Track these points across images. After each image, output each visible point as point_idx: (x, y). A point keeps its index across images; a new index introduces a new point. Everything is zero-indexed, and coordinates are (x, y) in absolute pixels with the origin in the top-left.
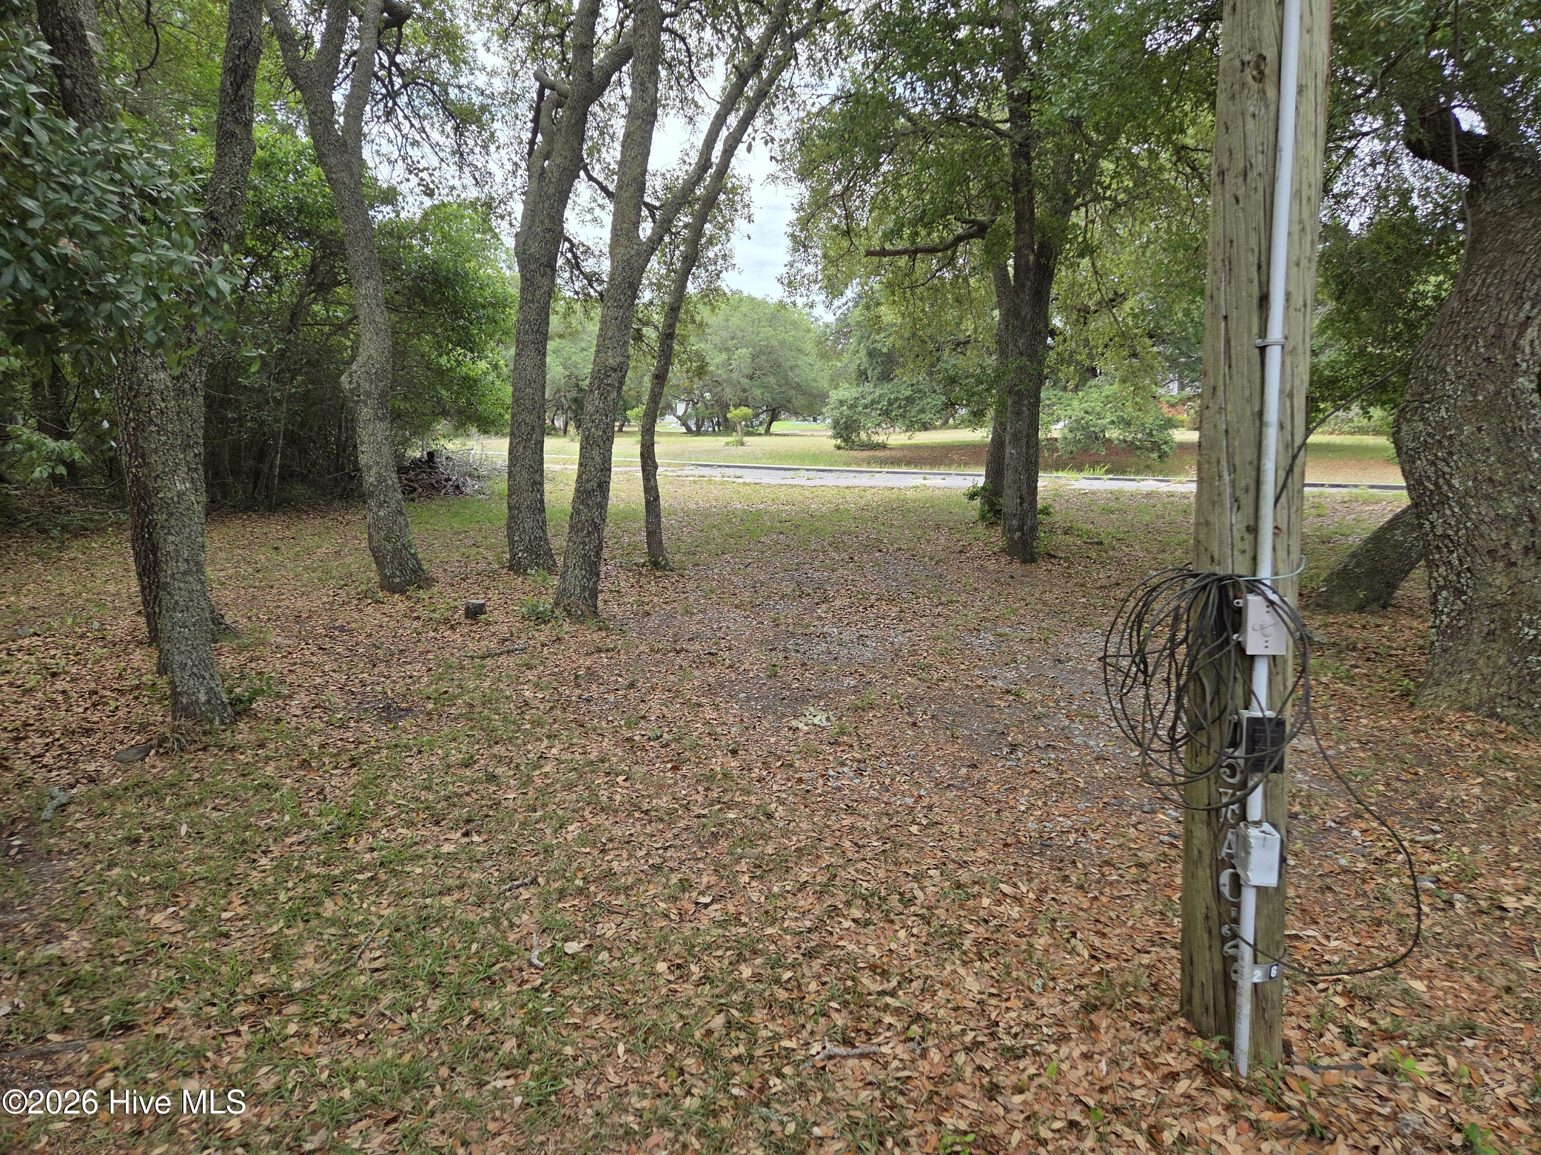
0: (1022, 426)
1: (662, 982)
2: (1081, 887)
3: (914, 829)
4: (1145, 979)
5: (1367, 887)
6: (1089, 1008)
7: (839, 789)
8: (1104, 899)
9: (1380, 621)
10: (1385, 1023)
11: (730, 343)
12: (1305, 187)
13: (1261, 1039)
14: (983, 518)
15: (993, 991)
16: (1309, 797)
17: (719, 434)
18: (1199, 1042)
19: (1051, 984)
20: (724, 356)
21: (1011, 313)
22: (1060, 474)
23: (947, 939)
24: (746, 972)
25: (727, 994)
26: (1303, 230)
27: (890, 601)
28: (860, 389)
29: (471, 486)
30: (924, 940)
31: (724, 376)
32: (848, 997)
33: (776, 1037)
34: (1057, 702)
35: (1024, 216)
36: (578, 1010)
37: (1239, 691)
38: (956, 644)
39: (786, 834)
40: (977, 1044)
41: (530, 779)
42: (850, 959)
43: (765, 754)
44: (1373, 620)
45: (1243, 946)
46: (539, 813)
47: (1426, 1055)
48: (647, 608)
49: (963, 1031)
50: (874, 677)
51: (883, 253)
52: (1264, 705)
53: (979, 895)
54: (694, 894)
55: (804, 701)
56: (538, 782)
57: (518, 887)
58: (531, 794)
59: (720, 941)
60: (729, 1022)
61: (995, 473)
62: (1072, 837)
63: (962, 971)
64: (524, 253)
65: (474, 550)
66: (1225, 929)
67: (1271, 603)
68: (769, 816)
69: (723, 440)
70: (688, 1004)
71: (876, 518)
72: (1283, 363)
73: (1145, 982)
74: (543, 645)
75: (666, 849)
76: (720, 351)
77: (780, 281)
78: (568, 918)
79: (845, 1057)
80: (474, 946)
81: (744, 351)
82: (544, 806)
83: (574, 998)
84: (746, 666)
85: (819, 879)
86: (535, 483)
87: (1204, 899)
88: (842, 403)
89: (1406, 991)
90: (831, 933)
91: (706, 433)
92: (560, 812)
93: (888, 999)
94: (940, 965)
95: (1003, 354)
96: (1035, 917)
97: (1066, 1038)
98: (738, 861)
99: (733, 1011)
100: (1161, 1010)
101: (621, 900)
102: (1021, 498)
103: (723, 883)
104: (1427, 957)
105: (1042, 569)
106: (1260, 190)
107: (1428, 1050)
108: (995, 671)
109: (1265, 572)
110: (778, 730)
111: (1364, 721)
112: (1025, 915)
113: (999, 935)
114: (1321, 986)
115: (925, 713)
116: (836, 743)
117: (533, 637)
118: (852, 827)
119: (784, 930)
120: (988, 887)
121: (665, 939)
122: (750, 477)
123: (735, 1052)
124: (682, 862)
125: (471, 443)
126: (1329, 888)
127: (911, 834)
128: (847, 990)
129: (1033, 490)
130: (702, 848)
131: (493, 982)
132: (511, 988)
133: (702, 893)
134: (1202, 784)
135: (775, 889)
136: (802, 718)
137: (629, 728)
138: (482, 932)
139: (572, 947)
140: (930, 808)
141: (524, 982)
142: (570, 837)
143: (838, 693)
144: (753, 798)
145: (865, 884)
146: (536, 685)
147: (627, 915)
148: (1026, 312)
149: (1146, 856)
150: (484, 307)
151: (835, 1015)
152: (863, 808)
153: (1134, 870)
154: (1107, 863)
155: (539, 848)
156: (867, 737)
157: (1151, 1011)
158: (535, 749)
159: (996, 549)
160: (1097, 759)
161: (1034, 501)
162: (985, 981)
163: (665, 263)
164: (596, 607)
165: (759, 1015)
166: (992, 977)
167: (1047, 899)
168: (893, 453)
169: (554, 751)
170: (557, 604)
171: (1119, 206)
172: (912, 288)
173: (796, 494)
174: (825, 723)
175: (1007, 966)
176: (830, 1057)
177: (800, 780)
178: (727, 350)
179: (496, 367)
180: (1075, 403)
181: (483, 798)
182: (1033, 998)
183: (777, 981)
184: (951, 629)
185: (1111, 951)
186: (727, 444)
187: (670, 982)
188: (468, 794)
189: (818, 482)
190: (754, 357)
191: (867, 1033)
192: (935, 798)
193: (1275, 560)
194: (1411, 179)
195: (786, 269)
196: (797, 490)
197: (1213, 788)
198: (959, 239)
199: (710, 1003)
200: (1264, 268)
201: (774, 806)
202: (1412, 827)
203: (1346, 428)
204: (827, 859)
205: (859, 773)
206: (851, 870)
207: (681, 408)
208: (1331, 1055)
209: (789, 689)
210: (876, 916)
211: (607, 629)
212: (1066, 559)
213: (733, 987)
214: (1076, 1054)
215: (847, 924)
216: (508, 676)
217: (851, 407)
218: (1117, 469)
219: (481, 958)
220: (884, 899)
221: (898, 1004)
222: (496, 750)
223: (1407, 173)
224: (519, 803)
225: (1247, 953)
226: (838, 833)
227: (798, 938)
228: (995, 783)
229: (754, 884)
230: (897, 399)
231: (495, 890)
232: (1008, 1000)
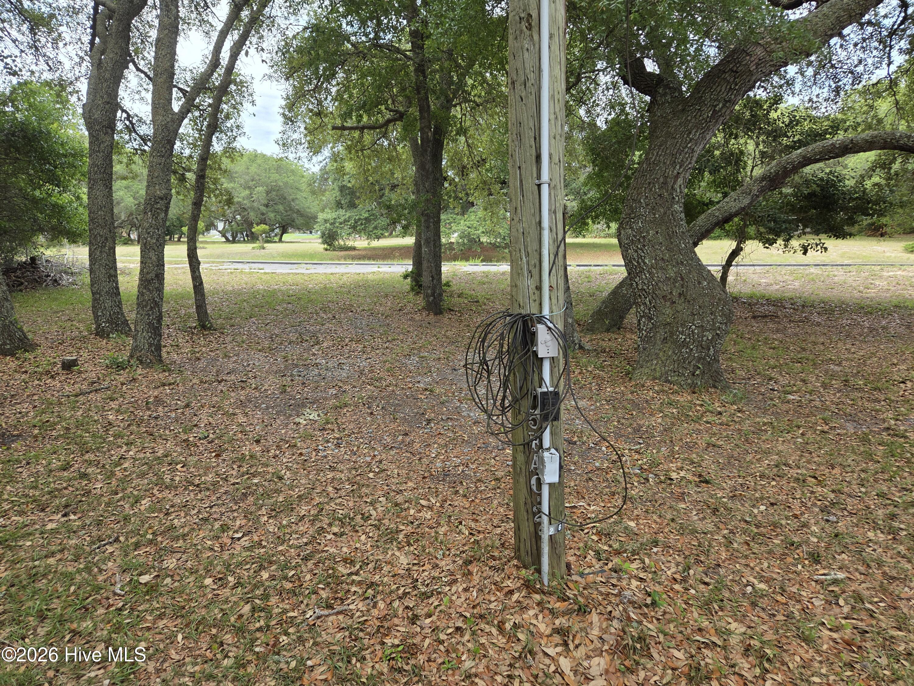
0: (430, 234)
1: (208, 590)
2: (465, 496)
3: (371, 475)
4: (497, 541)
5: (608, 476)
6: (467, 563)
7: (326, 457)
8: (477, 501)
9: (617, 336)
10: (616, 546)
11: (251, 184)
12: (556, 93)
13: (555, 565)
14: (412, 289)
15: (415, 562)
16: (581, 432)
17: (248, 242)
18: (524, 571)
19: (448, 553)
20: (247, 192)
21: (421, 167)
22: (456, 263)
23: (390, 536)
24: (265, 575)
25: (252, 591)
26: (556, 118)
27: (358, 342)
28: (337, 213)
29: (66, 279)
30: (376, 539)
31: (248, 205)
32: (329, 580)
33: (285, 611)
34: (453, 393)
35: (424, 108)
36: (149, 618)
37: (536, 378)
38: (397, 364)
39: (291, 488)
40: (405, 594)
41: (113, 474)
42: (332, 558)
43: (278, 440)
44: (614, 336)
45: (543, 516)
46: (120, 495)
47: (635, 559)
48: (197, 355)
49: (398, 588)
50: (348, 387)
51: (343, 128)
52: (548, 384)
53: (408, 508)
54: (231, 533)
55: (304, 406)
56: (119, 474)
57: (105, 545)
58: (114, 482)
59: (248, 560)
60: (254, 608)
61: (417, 263)
62: (461, 468)
63: (397, 553)
64: (90, 118)
65: (69, 324)
66: (535, 509)
67: (550, 328)
68: (281, 478)
69: (250, 246)
70: (227, 601)
71: (349, 292)
72: (550, 194)
73: (497, 543)
74: (123, 384)
75: (211, 507)
76: (245, 189)
77: (277, 142)
78: (142, 560)
79: (327, 616)
80: (72, 588)
81: (261, 188)
82: (123, 490)
83: (146, 611)
84: (266, 387)
85: (312, 512)
86: (110, 276)
87: (523, 494)
88: (326, 221)
89: (626, 528)
90: (320, 544)
91: (239, 242)
92: (136, 493)
93: (354, 577)
94: (385, 552)
95: (417, 192)
96: (439, 516)
97: (455, 581)
98: (260, 509)
99: (257, 601)
100: (505, 557)
101: (181, 543)
102: (432, 277)
103: (250, 523)
104: (636, 508)
105: (446, 318)
106: (533, 93)
107: (636, 557)
108: (419, 378)
109: (546, 312)
110: (287, 425)
111: (608, 389)
112: (434, 516)
113: (419, 530)
114: (586, 531)
115: (378, 406)
116: (324, 429)
117: (115, 379)
118: (333, 479)
119: (290, 547)
120: (413, 503)
121: (211, 563)
122: (268, 269)
123: (258, 625)
124: (222, 514)
125: (64, 251)
126: (590, 479)
127: (369, 478)
128: (329, 576)
129: (439, 272)
130: (236, 503)
131: (87, 610)
132: (101, 611)
133: (236, 532)
134: (520, 430)
135: (284, 522)
136: (303, 417)
137: (186, 433)
138: (78, 578)
139: (144, 579)
140: (380, 462)
141: (110, 606)
142: (142, 508)
143: (325, 399)
144: (270, 469)
145: (341, 512)
146: (118, 411)
147: (184, 552)
148: (429, 166)
149: (500, 474)
150: (65, 156)
151: (321, 592)
152: (340, 467)
153: (493, 483)
154: (479, 480)
155: (120, 518)
156: (343, 423)
157: (500, 559)
158: (116, 454)
159: (420, 308)
160: (474, 423)
161: (440, 278)
162: (411, 557)
163: (197, 129)
164: (160, 356)
165: (273, 600)
166: (415, 554)
167: (446, 505)
168: (360, 253)
169: (131, 453)
170: (131, 356)
171: (478, 105)
172: (362, 150)
173: (299, 279)
174: (317, 418)
175: (423, 547)
176: (318, 618)
177: (301, 454)
178: (249, 188)
179: (78, 198)
180: (462, 222)
181: (77, 490)
182: (438, 562)
183: (286, 578)
184: (394, 356)
185: (480, 529)
186: (253, 248)
187: (214, 590)
188: (66, 488)
189: (312, 271)
190: (268, 193)
191: (341, 599)
192: (384, 456)
193: (551, 305)
194: (626, 98)
195: (280, 136)
196: (300, 276)
197: (526, 432)
198: (389, 121)
199: (241, 598)
200: (537, 139)
201: (283, 471)
202: (630, 443)
203: (602, 235)
204: (317, 500)
205: (338, 446)
206: (332, 504)
207: (221, 226)
208: (590, 567)
209: (294, 399)
210: (347, 529)
211: (169, 370)
212: (459, 312)
213: (256, 587)
214: (460, 589)
215: (329, 537)
216: (96, 407)
217: (331, 224)
218: (487, 260)
219: (77, 595)
220: (352, 519)
221: (360, 579)
222: (87, 457)
223: (624, 95)
224: (105, 490)
225: (545, 519)
226: (324, 484)
227: (299, 550)
228: (418, 443)
229: (271, 521)
230: (359, 219)
231: (88, 549)
232: (423, 566)
